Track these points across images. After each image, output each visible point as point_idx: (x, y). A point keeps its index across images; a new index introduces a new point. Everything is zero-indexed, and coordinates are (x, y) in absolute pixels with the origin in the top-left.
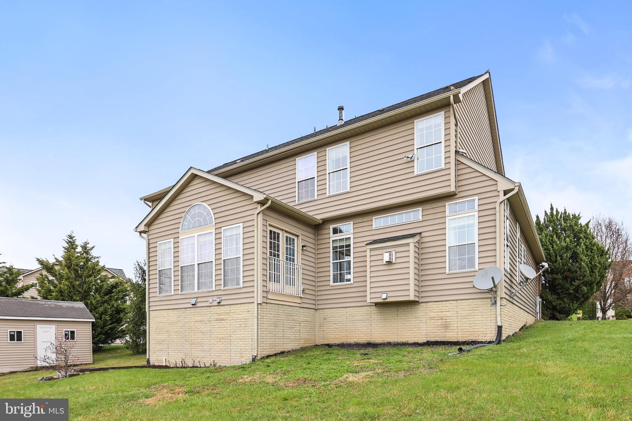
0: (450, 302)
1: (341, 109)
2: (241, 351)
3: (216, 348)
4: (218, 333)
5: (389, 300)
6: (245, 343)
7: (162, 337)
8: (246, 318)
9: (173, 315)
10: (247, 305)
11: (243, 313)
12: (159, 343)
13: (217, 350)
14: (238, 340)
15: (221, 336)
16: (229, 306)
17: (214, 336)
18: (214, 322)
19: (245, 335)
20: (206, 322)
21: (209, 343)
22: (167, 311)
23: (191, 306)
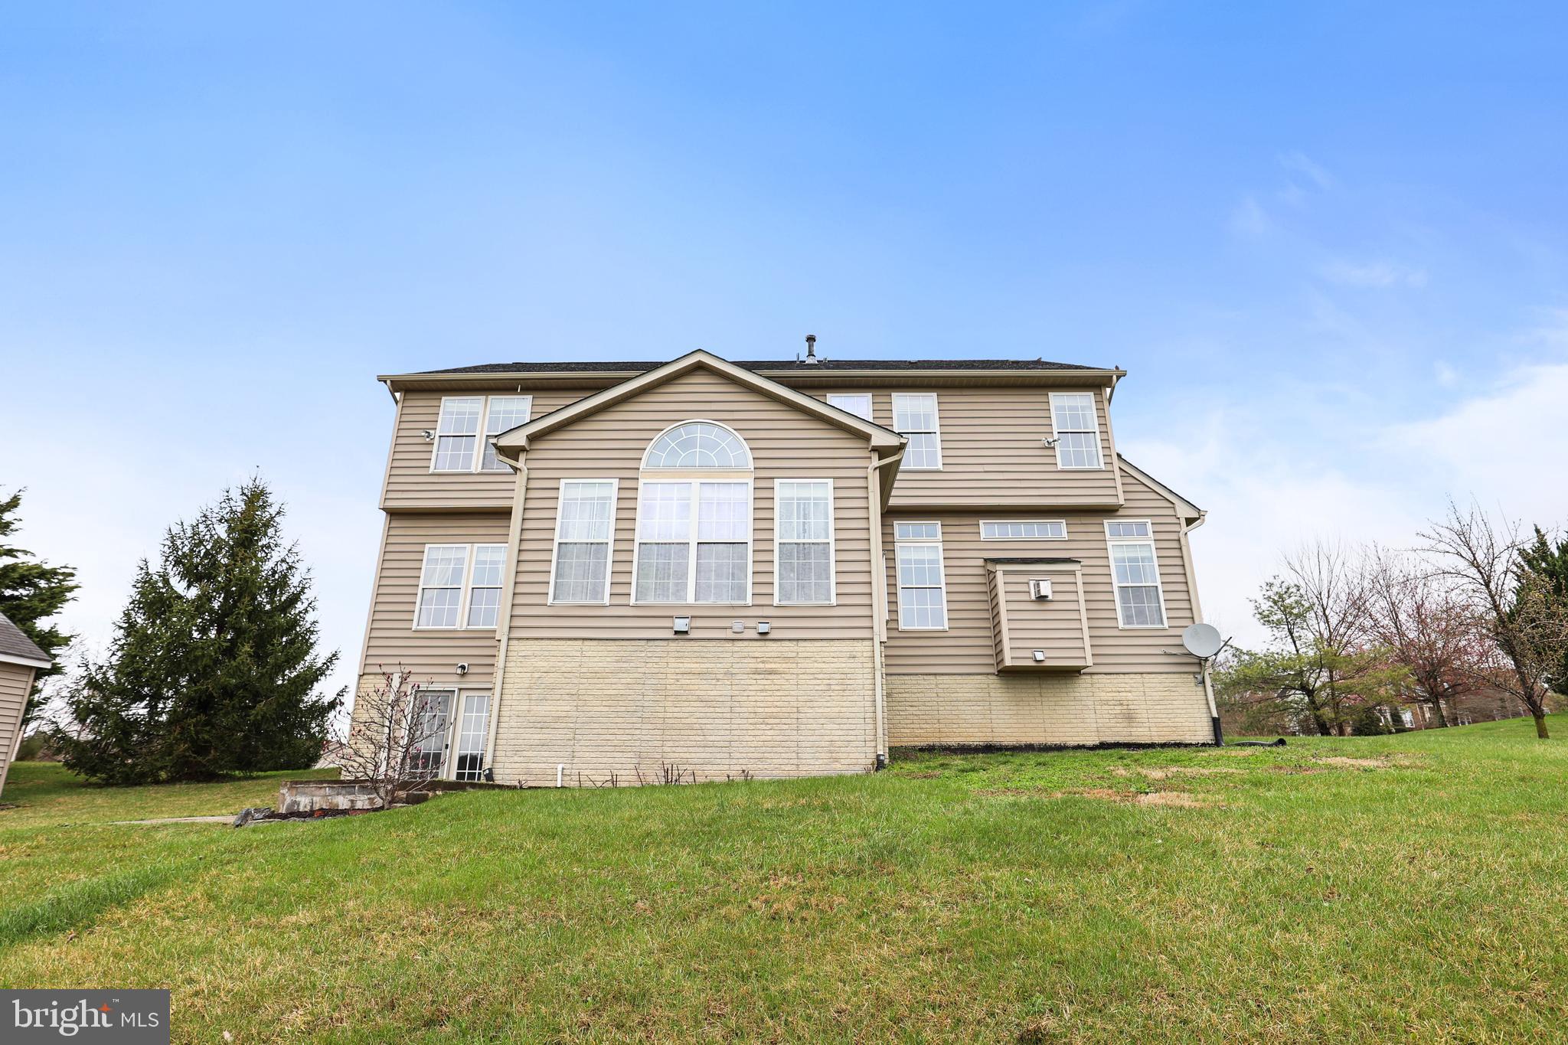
0: (1132, 676)
1: (811, 339)
2: (831, 746)
3: (751, 738)
4: (759, 704)
5: (1048, 663)
6: (845, 727)
7: (549, 708)
8: (847, 670)
9: (600, 654)
10: (848, 642)
11: (836, 660)
12: (539, 725)
13: (755, 744)
14: (822, 721)
15: (767, 710)
16: (795, 643)
17: (745, 710)
18: (746, 676)
19: (843, 710)
20: (719, 676)
21: (727, 727)
22: (580, 643)
23: (670, 635)
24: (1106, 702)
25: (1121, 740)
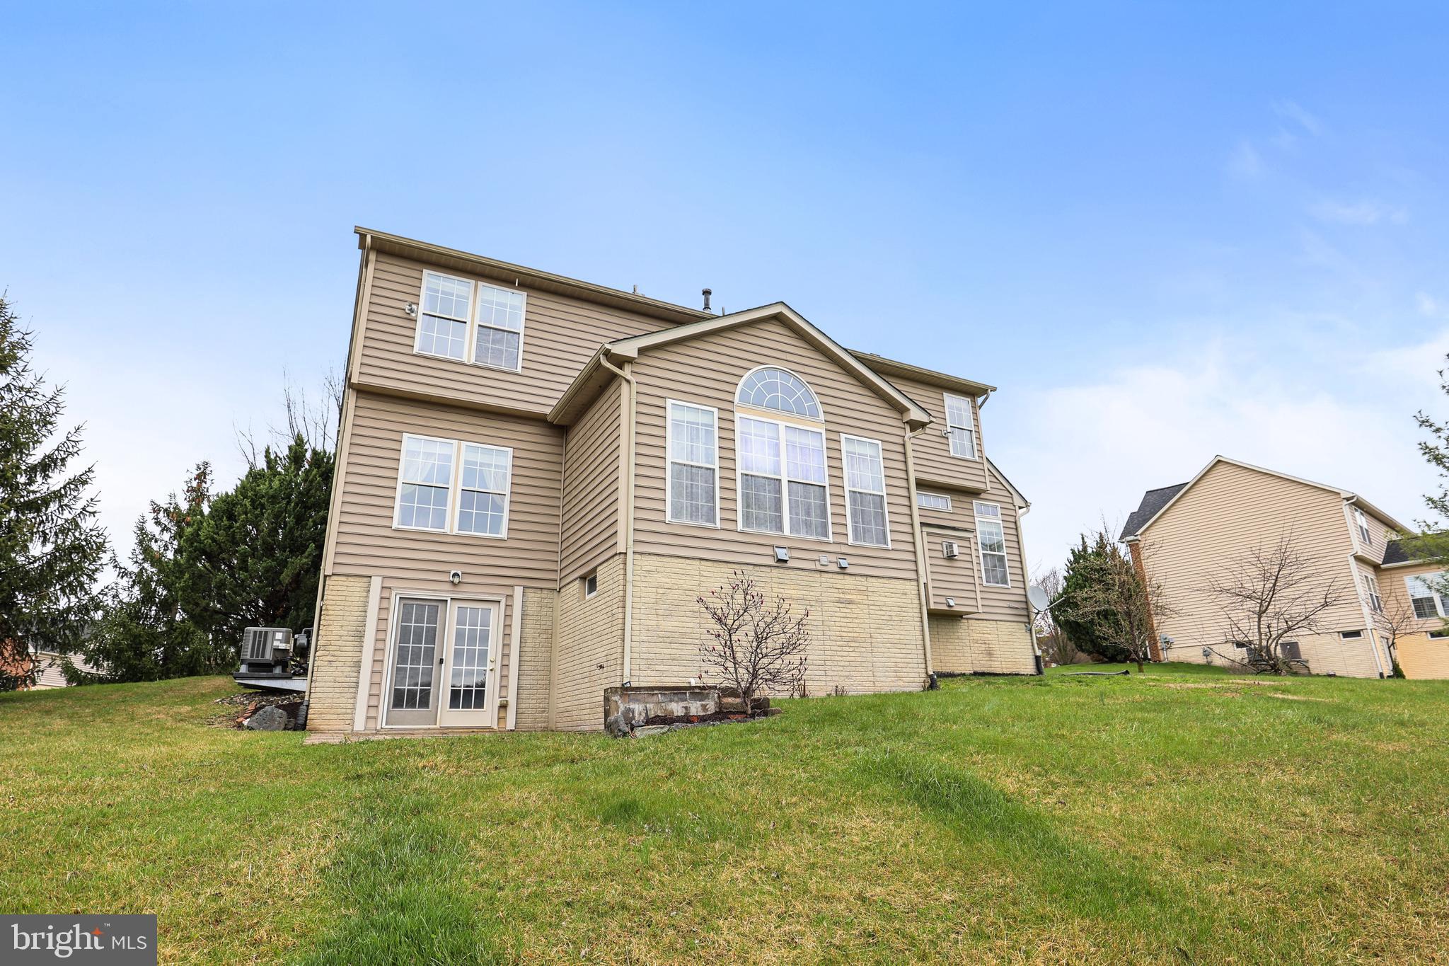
0: (991, 622)
1: (707, 293)
2: (896, 667)
3: (840, 659)
4: (843, 629)
5: (957, 609)
6: (904, 651)
7: (676, 624)
8: (902, 605)
9: (716, 575)
10: (901, 581)
11: (893, 595)
12: (668, 640)
13: (842, 663)
14: (888, 646)
15: (850, 634)
16: (865, 578)
17: (833, 633)
18: (831, 604)
19: (902, 637)
20: (813, 603)
21: (822, 648)
22: (697, 562)
23: (771, 562)
24: (976, 641)
25: (986, 670)
